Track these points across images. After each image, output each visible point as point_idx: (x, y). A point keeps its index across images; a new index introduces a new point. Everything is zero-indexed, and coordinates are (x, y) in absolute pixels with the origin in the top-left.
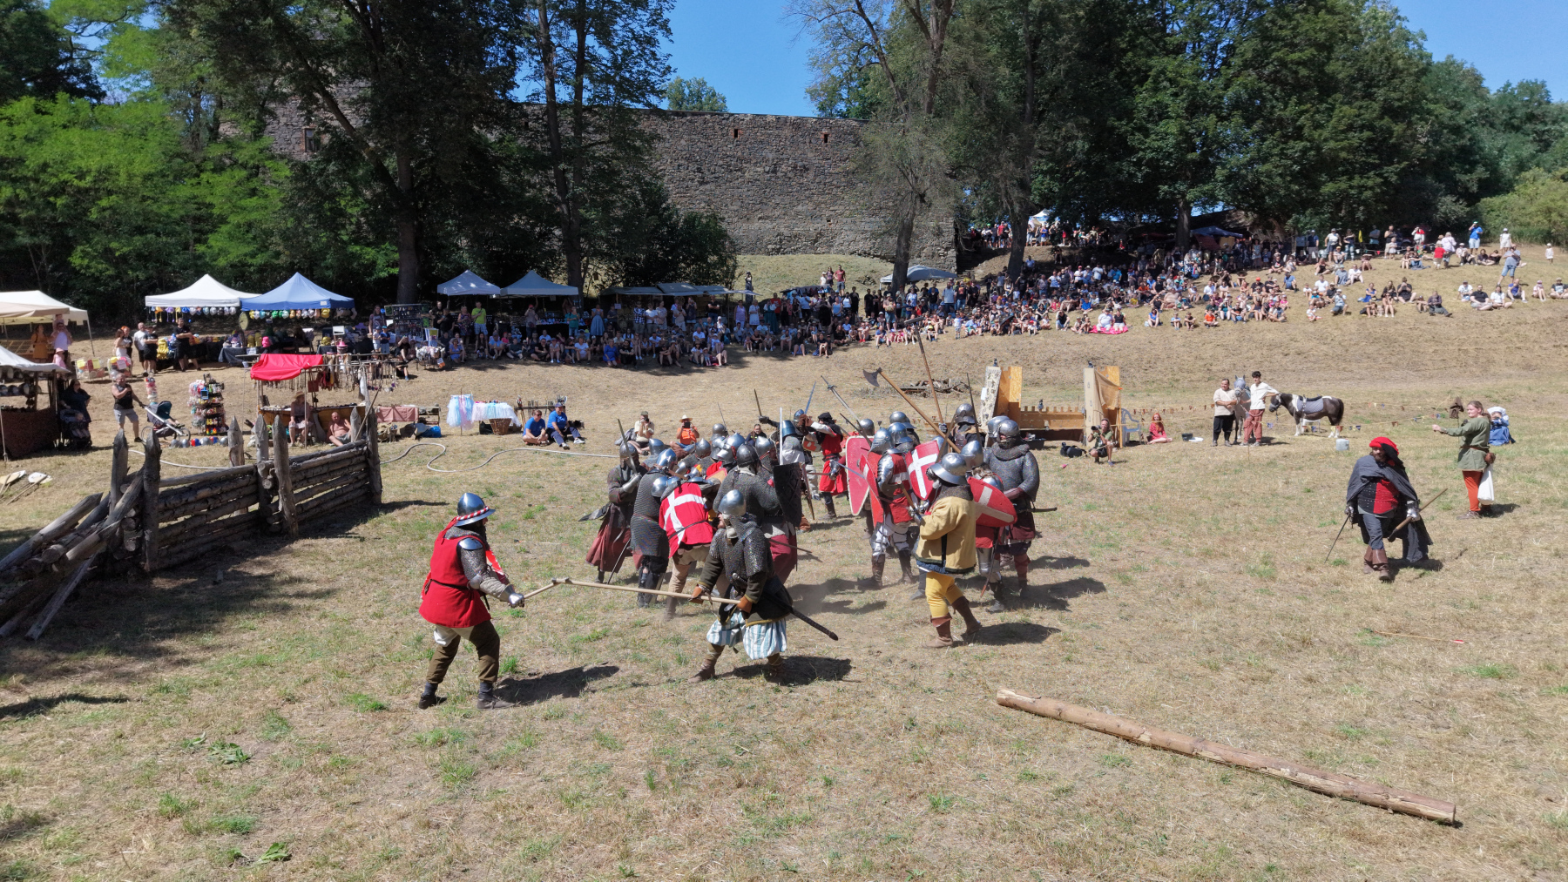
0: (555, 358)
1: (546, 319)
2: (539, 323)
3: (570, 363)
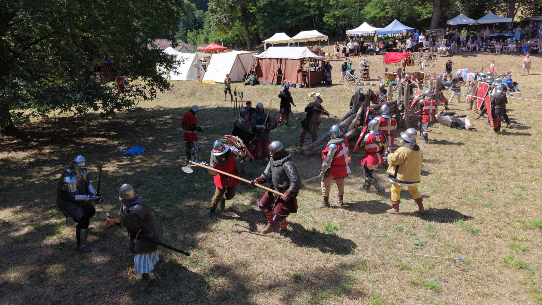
0: (498, 51)
1: (494, 33)
2: (491, 35)
3: (505, 53)
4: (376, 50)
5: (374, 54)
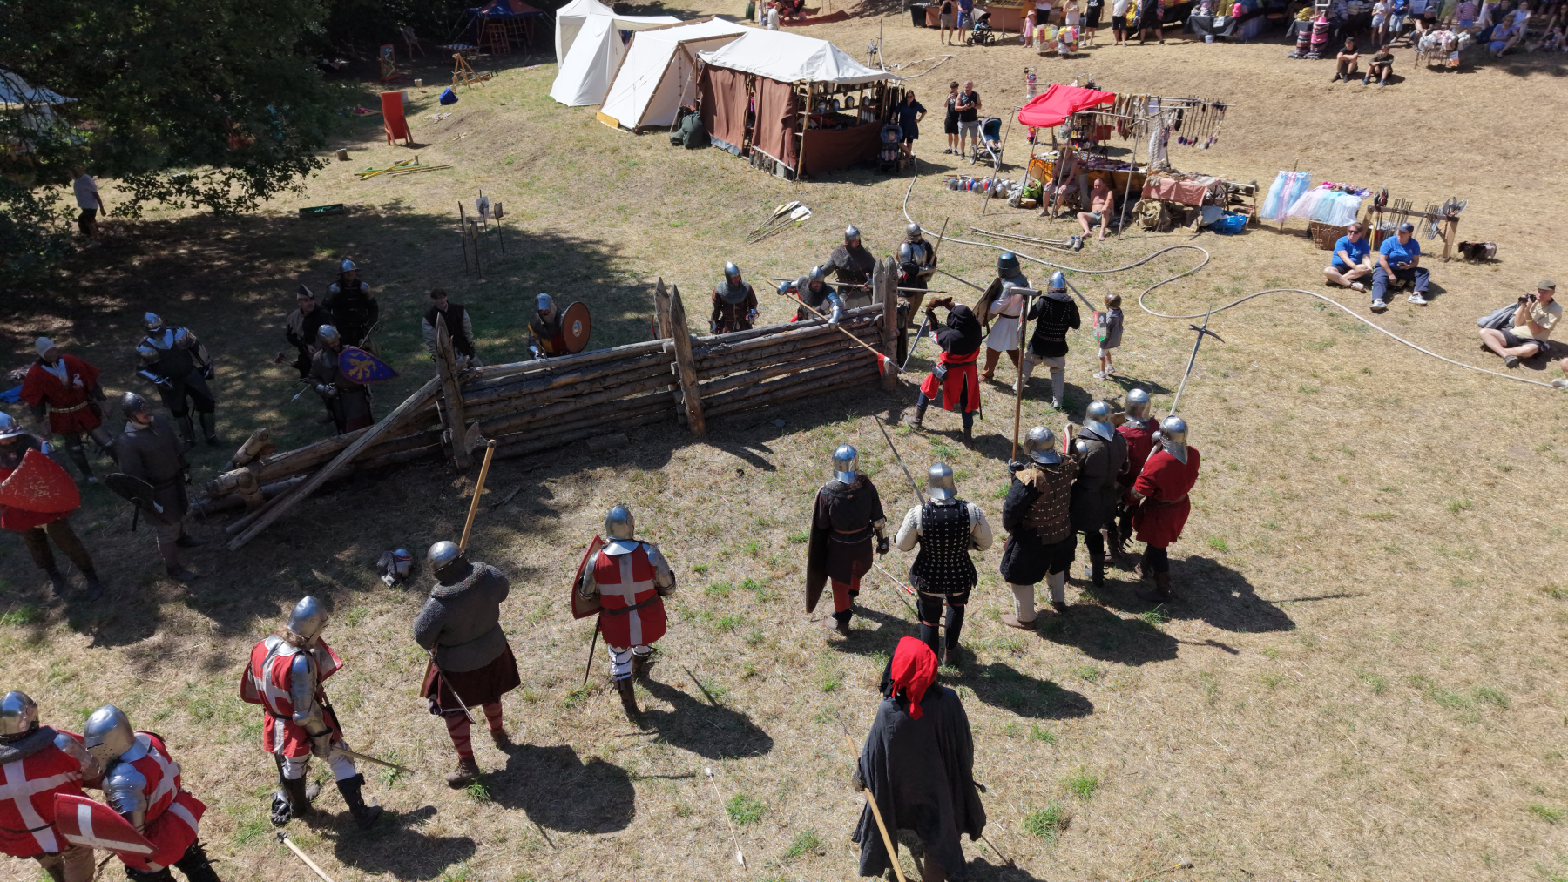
4: (1216, 25)
5: (1208, 37)
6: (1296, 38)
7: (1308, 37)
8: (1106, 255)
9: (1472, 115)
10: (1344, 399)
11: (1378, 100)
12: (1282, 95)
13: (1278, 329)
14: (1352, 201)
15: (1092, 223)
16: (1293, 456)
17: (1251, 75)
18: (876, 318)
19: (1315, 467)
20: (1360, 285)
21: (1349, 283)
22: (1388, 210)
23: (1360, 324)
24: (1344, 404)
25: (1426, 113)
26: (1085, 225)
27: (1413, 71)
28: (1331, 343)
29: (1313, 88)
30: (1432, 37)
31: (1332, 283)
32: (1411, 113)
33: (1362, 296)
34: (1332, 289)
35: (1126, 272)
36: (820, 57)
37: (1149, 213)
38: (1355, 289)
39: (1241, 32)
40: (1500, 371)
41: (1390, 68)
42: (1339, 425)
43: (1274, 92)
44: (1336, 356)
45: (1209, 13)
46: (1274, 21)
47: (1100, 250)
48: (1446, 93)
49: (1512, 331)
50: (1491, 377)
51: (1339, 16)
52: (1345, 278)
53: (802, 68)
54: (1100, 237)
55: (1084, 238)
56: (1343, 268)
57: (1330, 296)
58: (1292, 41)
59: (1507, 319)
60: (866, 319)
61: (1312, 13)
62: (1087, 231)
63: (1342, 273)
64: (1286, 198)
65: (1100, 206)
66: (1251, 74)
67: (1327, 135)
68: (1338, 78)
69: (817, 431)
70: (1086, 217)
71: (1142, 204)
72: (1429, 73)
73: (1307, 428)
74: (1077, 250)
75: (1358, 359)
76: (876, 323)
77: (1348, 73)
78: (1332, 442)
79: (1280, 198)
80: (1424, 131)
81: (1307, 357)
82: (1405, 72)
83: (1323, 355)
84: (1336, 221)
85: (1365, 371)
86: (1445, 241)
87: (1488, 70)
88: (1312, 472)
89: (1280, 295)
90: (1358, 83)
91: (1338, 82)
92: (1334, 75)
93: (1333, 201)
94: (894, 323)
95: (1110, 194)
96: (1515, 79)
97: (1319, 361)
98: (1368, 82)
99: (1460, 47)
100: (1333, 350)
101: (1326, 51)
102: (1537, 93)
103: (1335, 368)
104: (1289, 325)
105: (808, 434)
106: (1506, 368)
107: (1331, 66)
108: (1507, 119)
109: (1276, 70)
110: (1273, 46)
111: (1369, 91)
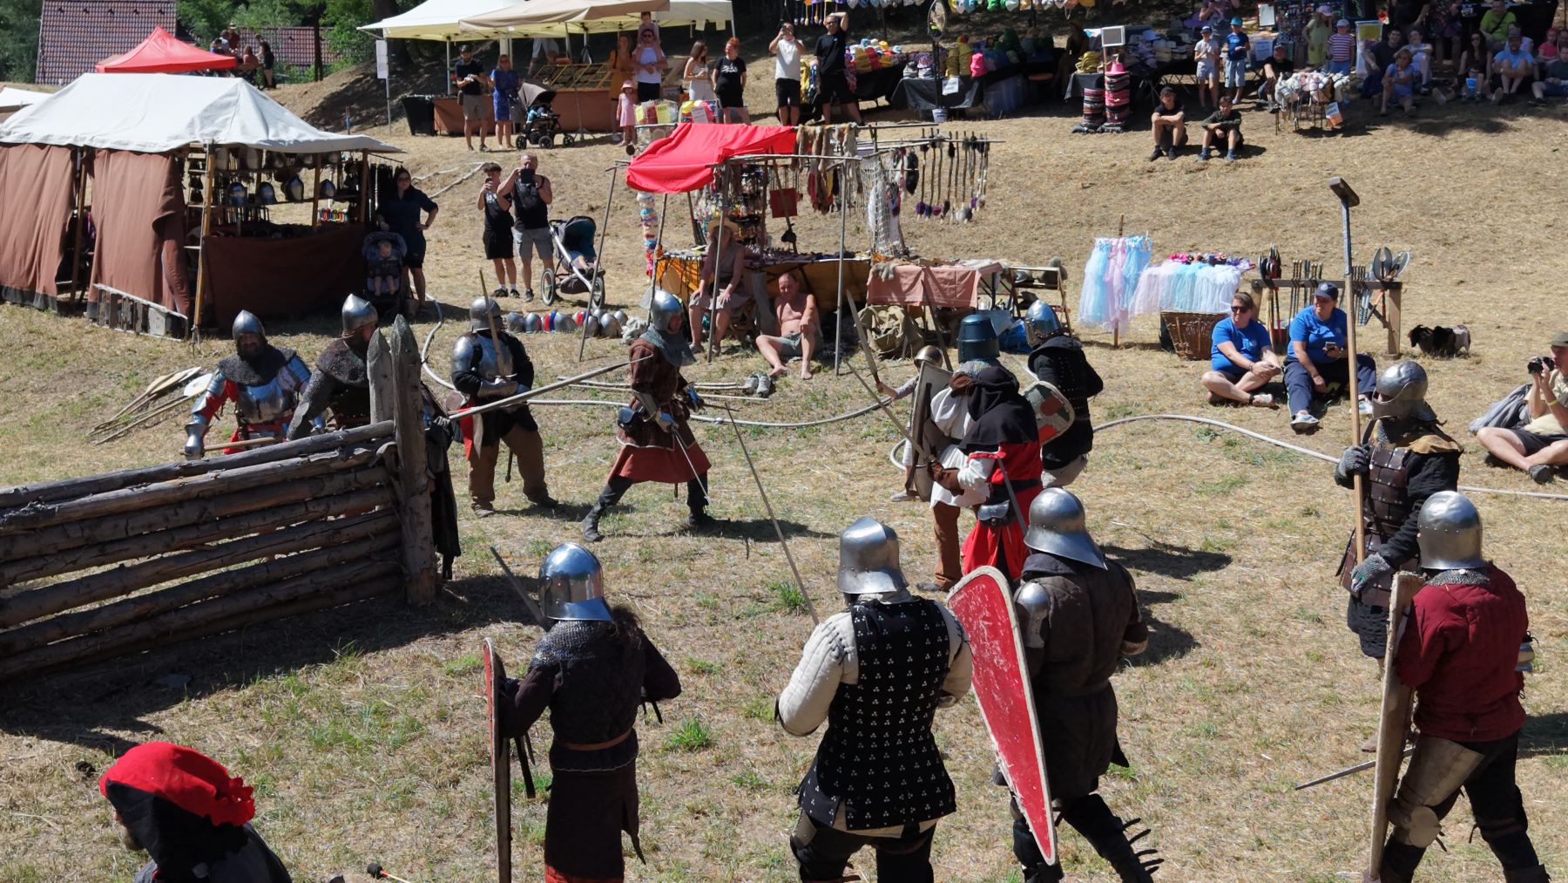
4: (945, 92)
5: (936, 112)
6: (1081, 100)
7: (1099, 98)
8: (820, 399)
9: (1380, 191)
10: (1283, 552)
11: (1229, 180)
12: (1073, 185)
13: (1145, 472)
14: (1224, 274)
15: (785, 354)
16: (1218, 634)
17: (1020, 159)
18: (382, 449)
19: (1260, 644)
20: (1267, 398)
21: (1248, 396)
22: (1285, 284)
23: (1280, 451)
24: (1287, 558)
25: (1308, 192)
26: (771, 355)
27: (1274, 138)
28: (1242, 481)
29: (1120, 171)
30: (1293, 82)
31: (1220, 399)
32: (1286, 194)
33: (1273, 413)
34: (1221, 409)
35: (859, 420)
36: (228, 105)
37: (883, 327)
38: (1259, 405)
39: (990, 102)
40: (1527, 489)
41: (1238, 133)
42: (1285, 585)
43: (1060, 181)
44: (1253, 499)
45: (933, 73)
46: (1042, 84)
47: (806, 393)
48: (1333, 163)
49: (1527, 428)
50: (1517, 499)
51: (1143, 63)
52: (1241, 388)
53: (191, 124)
54: (804, 373)
55: (775, 377)
56: (1234, 372)
57: (1222, 418)
58: (1074, 108)
59: (1517, 413)
60: (360, 451)
61: (1099, 60)
62: (778, 366)
63: (1235, 380)
64: (1116, 283)
65: (793, 322)
66: (1017, 157)
67: (1160, 234)
68: (1158, 154)
69: (269, 684)
70: (772, 343)
71: (870, 313)
72: (1299, 138)
73: (1231, 595)
74: (763, 395)
75: (1291, 499)
76: (381, 460)
77: (1171, 146)
78: (1280, 607)
79: (1105, 285)
80: (1312, 217)
81: (1205, 504)
82: (1262, 139)
83: (1231, 500)
84: (1205, 307)
85: (1308, 513)
86: (1386, 325)
87: (1388, 130)
88: (1258, 652)
89: (1137, 426)
90: (1192, 160)
91: (1160, 160)
92: (1151, 151)
93: (1194, 277)
94: (421, 457)
95: (810, 300)
96: (1429, 140)
97: (1225, 507)
98: (1208, 157)
99: (1339, 95)
100: (1246, 491)
101: (1133, 119)
102: (1469, 155)
103: (1255, 514)
104: (1161, 466)
105: (247, 692)
106: (1534, 485)
107: (1146, 140)
108: (1433, 192)
109: (1057, 150)
110: (1046, 119)
111: (1213, 170)
